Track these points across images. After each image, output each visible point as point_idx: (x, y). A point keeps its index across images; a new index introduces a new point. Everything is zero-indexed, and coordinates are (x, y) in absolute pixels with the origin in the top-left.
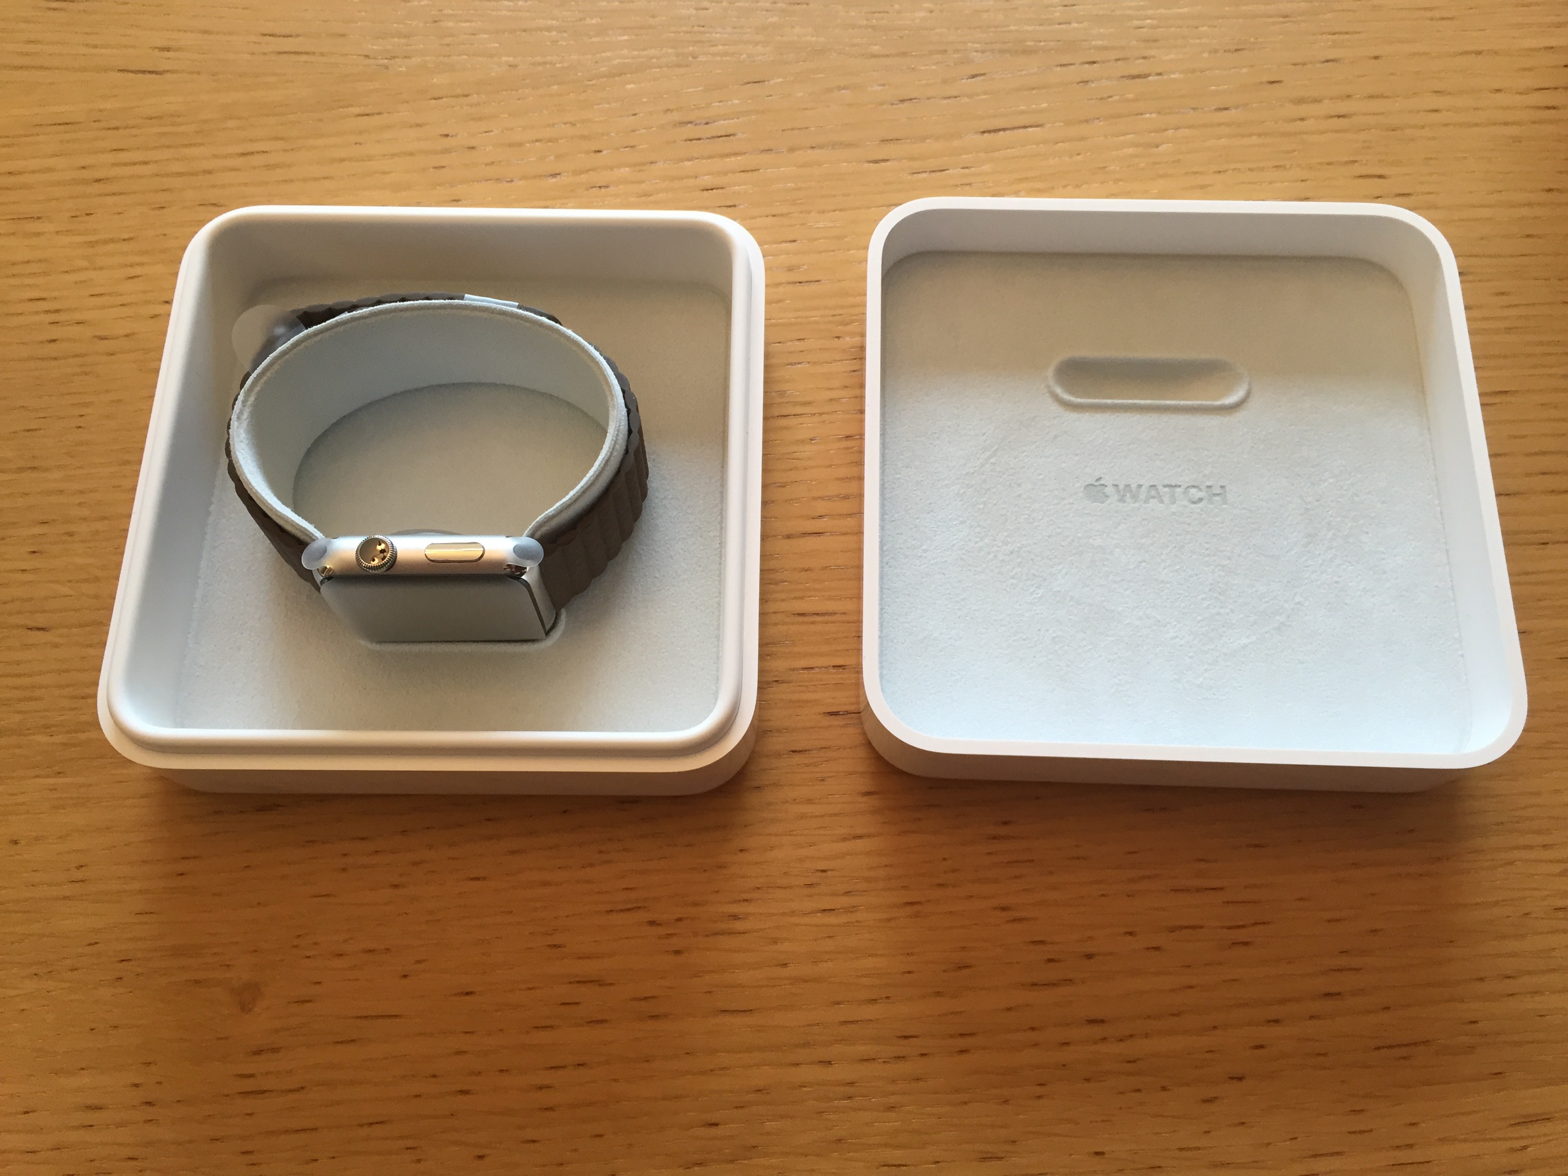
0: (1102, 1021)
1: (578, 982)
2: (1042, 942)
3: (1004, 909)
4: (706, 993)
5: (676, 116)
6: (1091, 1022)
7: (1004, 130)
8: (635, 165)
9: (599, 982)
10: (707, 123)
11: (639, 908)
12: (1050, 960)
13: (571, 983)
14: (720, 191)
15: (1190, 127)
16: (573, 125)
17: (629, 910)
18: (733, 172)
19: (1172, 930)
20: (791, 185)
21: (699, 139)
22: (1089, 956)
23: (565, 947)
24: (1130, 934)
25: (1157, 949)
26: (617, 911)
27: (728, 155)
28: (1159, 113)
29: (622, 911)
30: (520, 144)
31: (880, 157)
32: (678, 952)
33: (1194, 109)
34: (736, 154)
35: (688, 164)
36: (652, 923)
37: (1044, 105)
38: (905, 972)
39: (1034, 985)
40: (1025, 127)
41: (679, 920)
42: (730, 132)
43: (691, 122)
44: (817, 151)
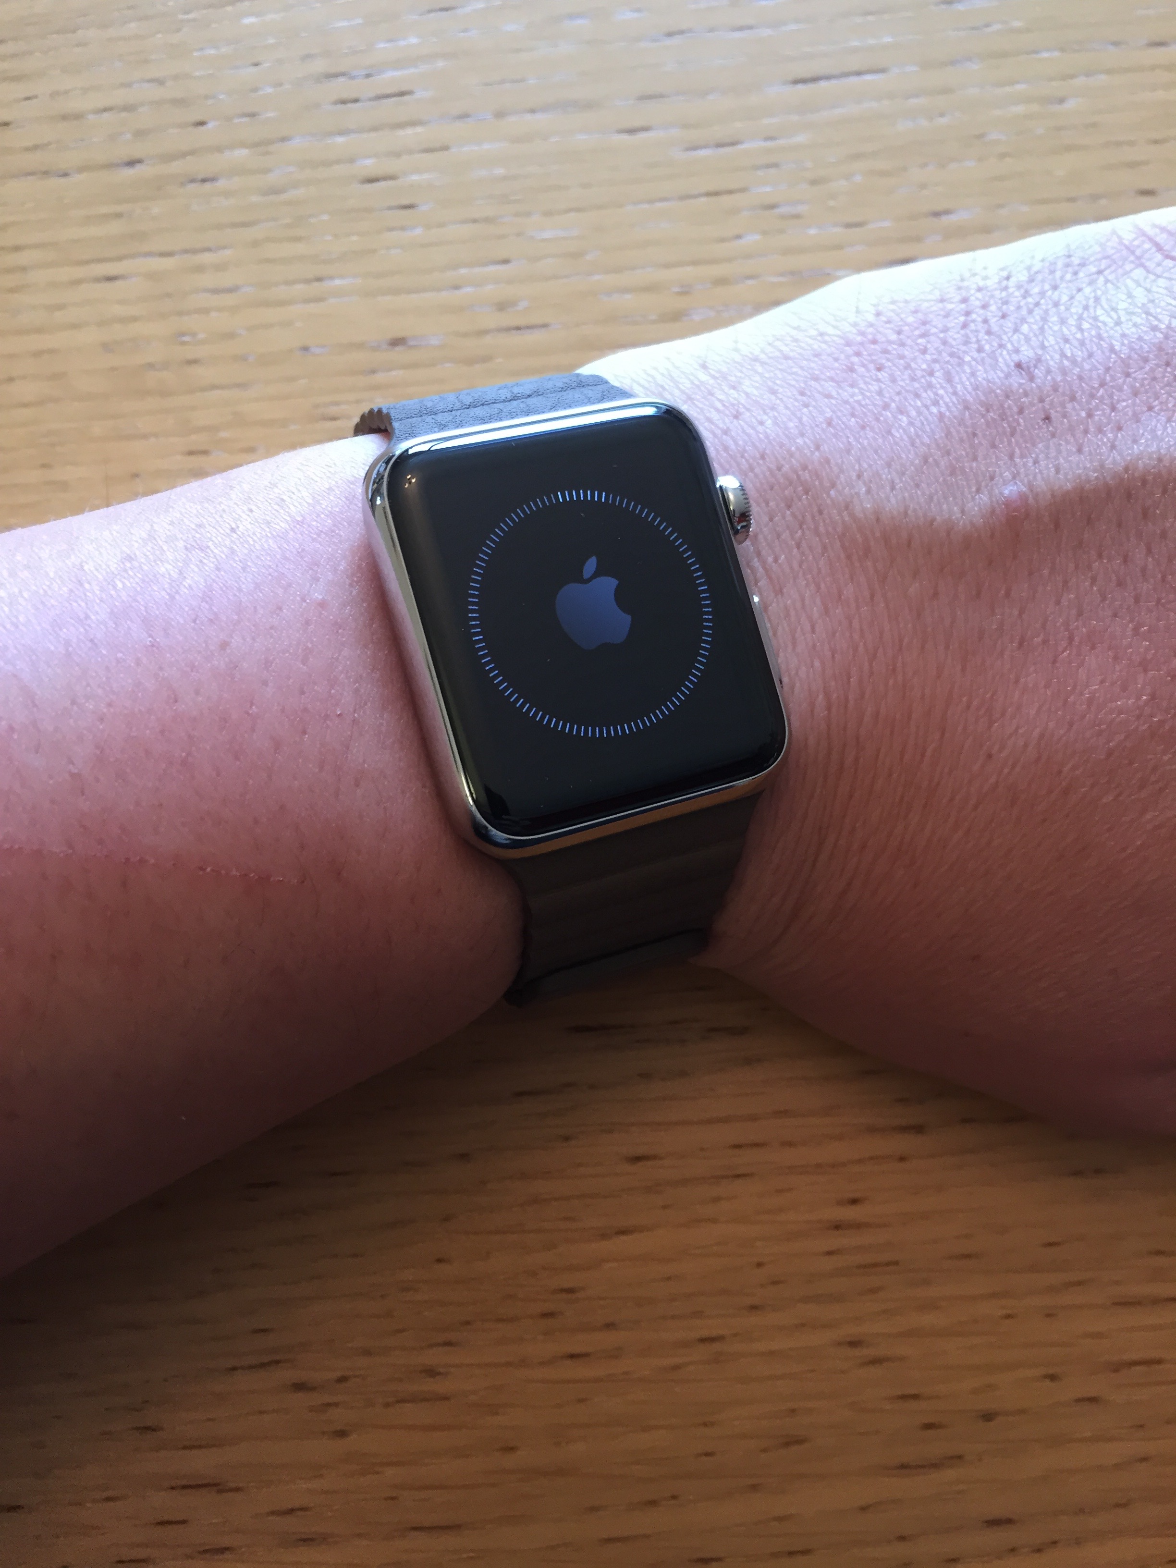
0: (1009, 1521)
1: (185, 1487)
2: (915, 1397)
3: (854, 1344)
4: (386, 1499)
5: (319, 66)
6: (994, 1523)
7: (828, 78)
8: (256, 145)
9: (216, 1486)
10: (368, 76)
11: (277, 1362)
12: (929, 1426)
13: (172, 1488)
14: (390, 183)
15: (1109, 72)
16: (160, 82)
17: (263, 1365)
18: (410, 152)
19: (1117, 1367)
20: (500, 171)
21: (356, 101)
22: (988, 1417)
23: (162, 1429)
24: (1053, 1378)
25: (1093, 1400)
26: (242, 1368)
27: (401, 126)
28: (1062, 50)
29: (251, 1367)
30: (78, 116)
31: (637, 124)
32: (342, 1434)
33: (1116, 44)
34: (413, 124)
35: (340, 140)
36: (299, 1387)
37: (888, 39)
38: (700, 1455)
39: (903, 1467)
40: (858, 73)
41: (342, 1379)
42: (404, 88)
43: (343, 74)
44: (539, 116)
